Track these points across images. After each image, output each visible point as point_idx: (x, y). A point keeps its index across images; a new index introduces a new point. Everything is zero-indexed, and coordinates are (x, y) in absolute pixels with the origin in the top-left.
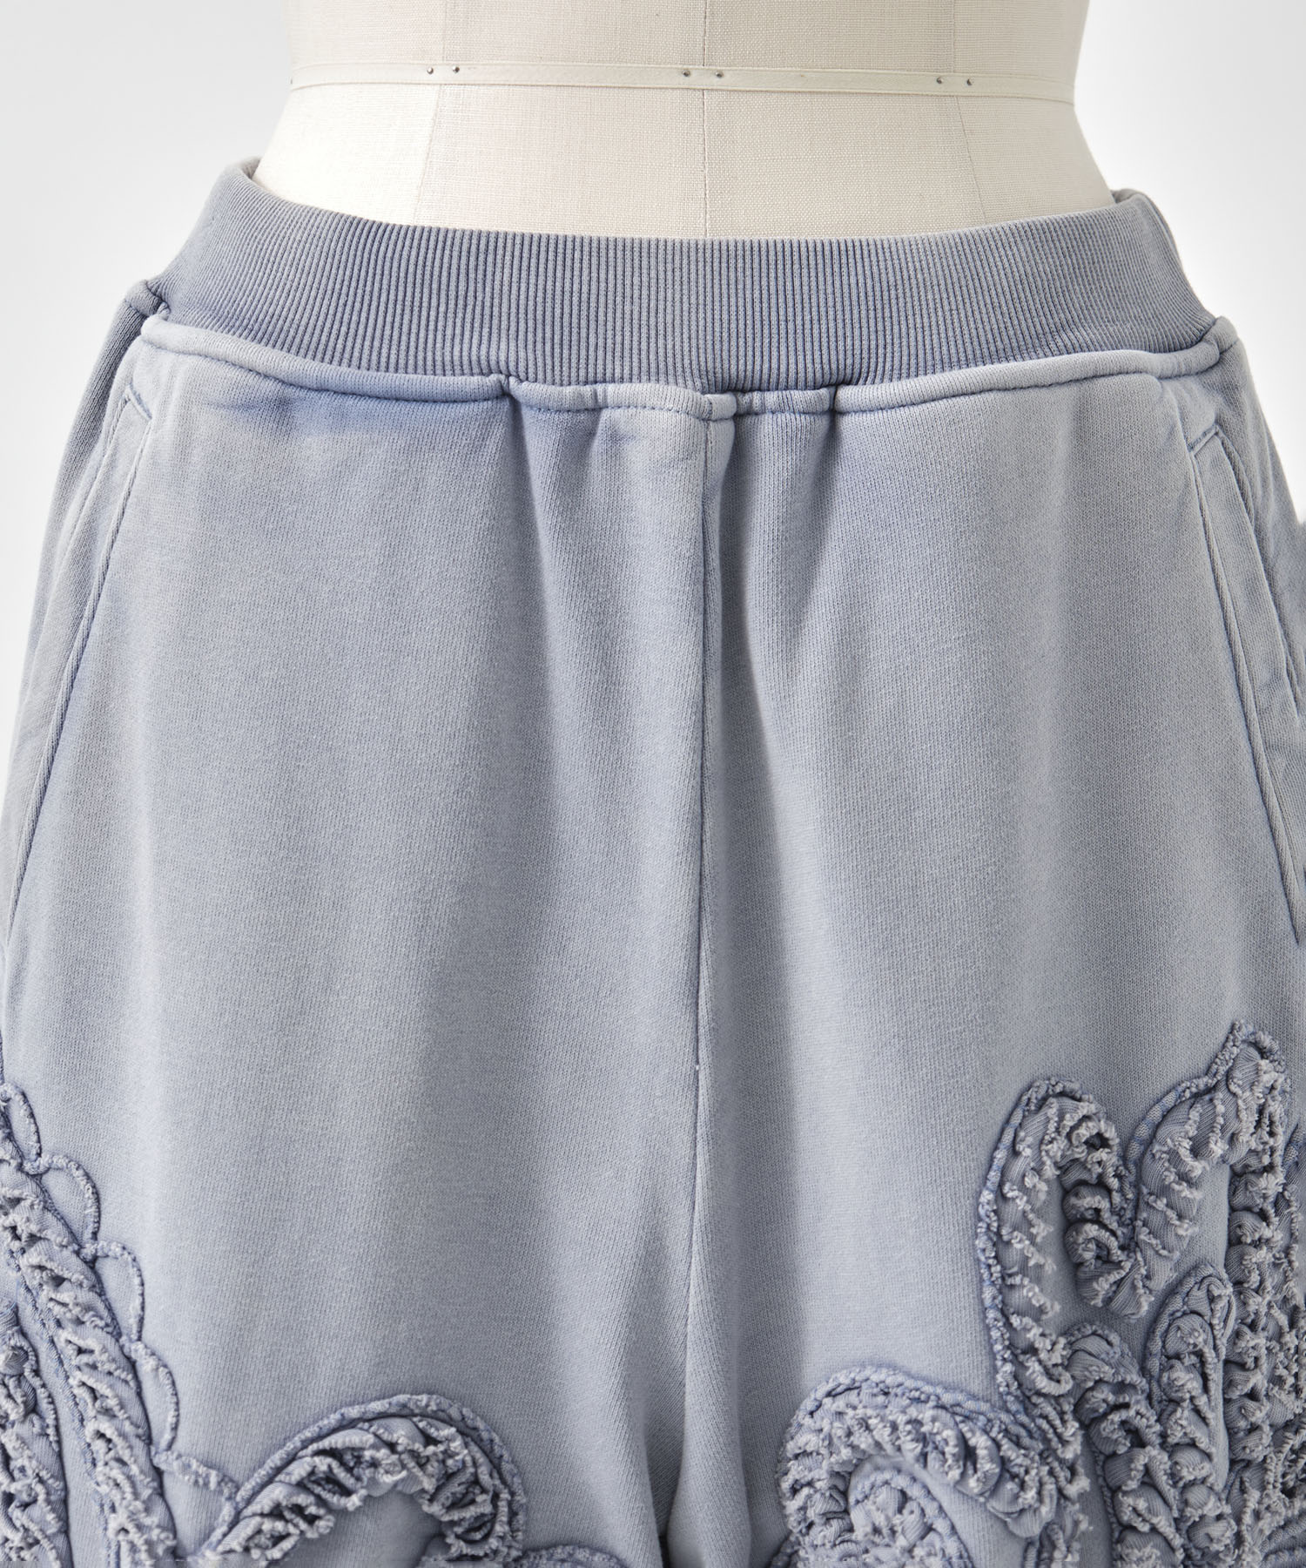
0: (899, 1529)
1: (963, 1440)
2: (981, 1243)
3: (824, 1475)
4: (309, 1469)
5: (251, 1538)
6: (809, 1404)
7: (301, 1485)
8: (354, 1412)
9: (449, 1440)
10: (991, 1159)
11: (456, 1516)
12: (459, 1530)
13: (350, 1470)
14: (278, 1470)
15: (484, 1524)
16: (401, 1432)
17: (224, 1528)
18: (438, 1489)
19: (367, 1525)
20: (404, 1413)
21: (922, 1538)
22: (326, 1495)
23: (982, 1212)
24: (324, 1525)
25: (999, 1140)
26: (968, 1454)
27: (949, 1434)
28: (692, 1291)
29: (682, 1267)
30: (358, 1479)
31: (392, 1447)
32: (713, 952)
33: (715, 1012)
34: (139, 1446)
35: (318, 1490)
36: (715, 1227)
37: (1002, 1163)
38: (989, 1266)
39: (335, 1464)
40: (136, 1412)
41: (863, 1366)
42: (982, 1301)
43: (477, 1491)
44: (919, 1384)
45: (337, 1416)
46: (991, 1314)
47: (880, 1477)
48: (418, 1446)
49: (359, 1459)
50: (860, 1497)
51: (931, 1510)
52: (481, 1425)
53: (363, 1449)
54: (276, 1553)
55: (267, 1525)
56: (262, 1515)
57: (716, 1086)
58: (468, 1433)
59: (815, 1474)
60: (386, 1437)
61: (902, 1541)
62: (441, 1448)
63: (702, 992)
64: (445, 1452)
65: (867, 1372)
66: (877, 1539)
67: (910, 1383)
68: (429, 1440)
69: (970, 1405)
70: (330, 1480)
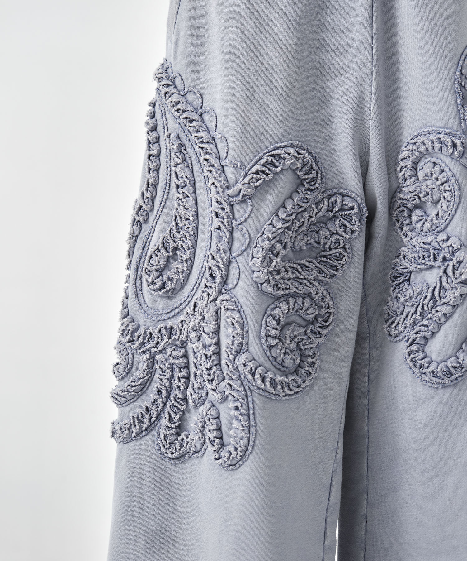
0: (433, 173)
1: (453, 142)
2: (456, 86)
3: (410, 163)
4: (266, 160)
5: (250, 180)
6: (405, 144)
7: (263, 165)
8: (278, 145)
9: (304, 154)
10: (458, 63)
11: (307, 177)
12: (307, 181)
13: (277, 161)
14: (257, 162)
15: (314, 180)
16: (291, 151)
17: (243, 178)
18: (302, 168)
19: (282, 177)
20: (292, 146)
21: (441, 174)
22: (271, 168)
23: (456, 77)
24: (271, 176)
25: (460, 59)
26: (454, 146)
27: (449, 140)
28: (372, 111)
29: (369, 105)
30: (280, 163)
31: (289, 154)
32: (376, 11)
33: (377, 29)
34: (217, 160)
35: (268, 166)
36: (378, 92)
37: (462, 64)
38: (459, 93)
39: (273, 159)
40: (216, 151)
41: (421, 129)
42: (457, 103)
43: (312, 170)
44: (439, 129)
45: (273, 146)
46: (460, 106)
47: (427, 160)
48: (296, 154)
49: (280, 158)
50: (421, 168)
51: (443, 165)
52: (313, 152)
53: (281, 155)
54: (257, 184)
55: (255, 176)
56: (253, 173)
57: (377, 51)
58: (310, 153)
59: (408, 163)
60: (287, 151)
61: (434, 176)
62: (302, 156)
63: (373, 23)
64: (303, 157)
65: (423, 130)
66: (427, 178)
67: (436, 129)
68: (299, 154)
69: (454, 133)
70: (272, 164)
